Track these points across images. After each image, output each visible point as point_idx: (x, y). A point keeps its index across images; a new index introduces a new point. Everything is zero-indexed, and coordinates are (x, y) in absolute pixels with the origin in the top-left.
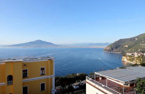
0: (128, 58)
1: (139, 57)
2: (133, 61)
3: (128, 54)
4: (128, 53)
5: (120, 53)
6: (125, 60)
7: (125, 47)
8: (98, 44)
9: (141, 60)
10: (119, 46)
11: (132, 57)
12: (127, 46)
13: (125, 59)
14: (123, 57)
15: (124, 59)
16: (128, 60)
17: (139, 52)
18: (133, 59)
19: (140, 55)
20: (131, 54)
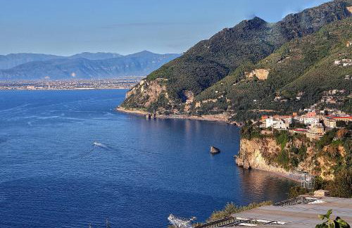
0: (272, 145)
1: (329, 136)
2: (296, 163)
3: (269, 122)
4: (269, 115)
5: (223, 117)
6: (258, 160)
7: (256, 79)
8: (84, 64)
9: (338, 155)
10: (221, 77)
11: (291, 138)
12: (262, 74)
13: (256, 157)
14: (246, 145)
15: (248, 154)
16: (269, 158)
17: (331, 106)
18: (297, 151)
19: (332, 125)
20: (289, 120)
